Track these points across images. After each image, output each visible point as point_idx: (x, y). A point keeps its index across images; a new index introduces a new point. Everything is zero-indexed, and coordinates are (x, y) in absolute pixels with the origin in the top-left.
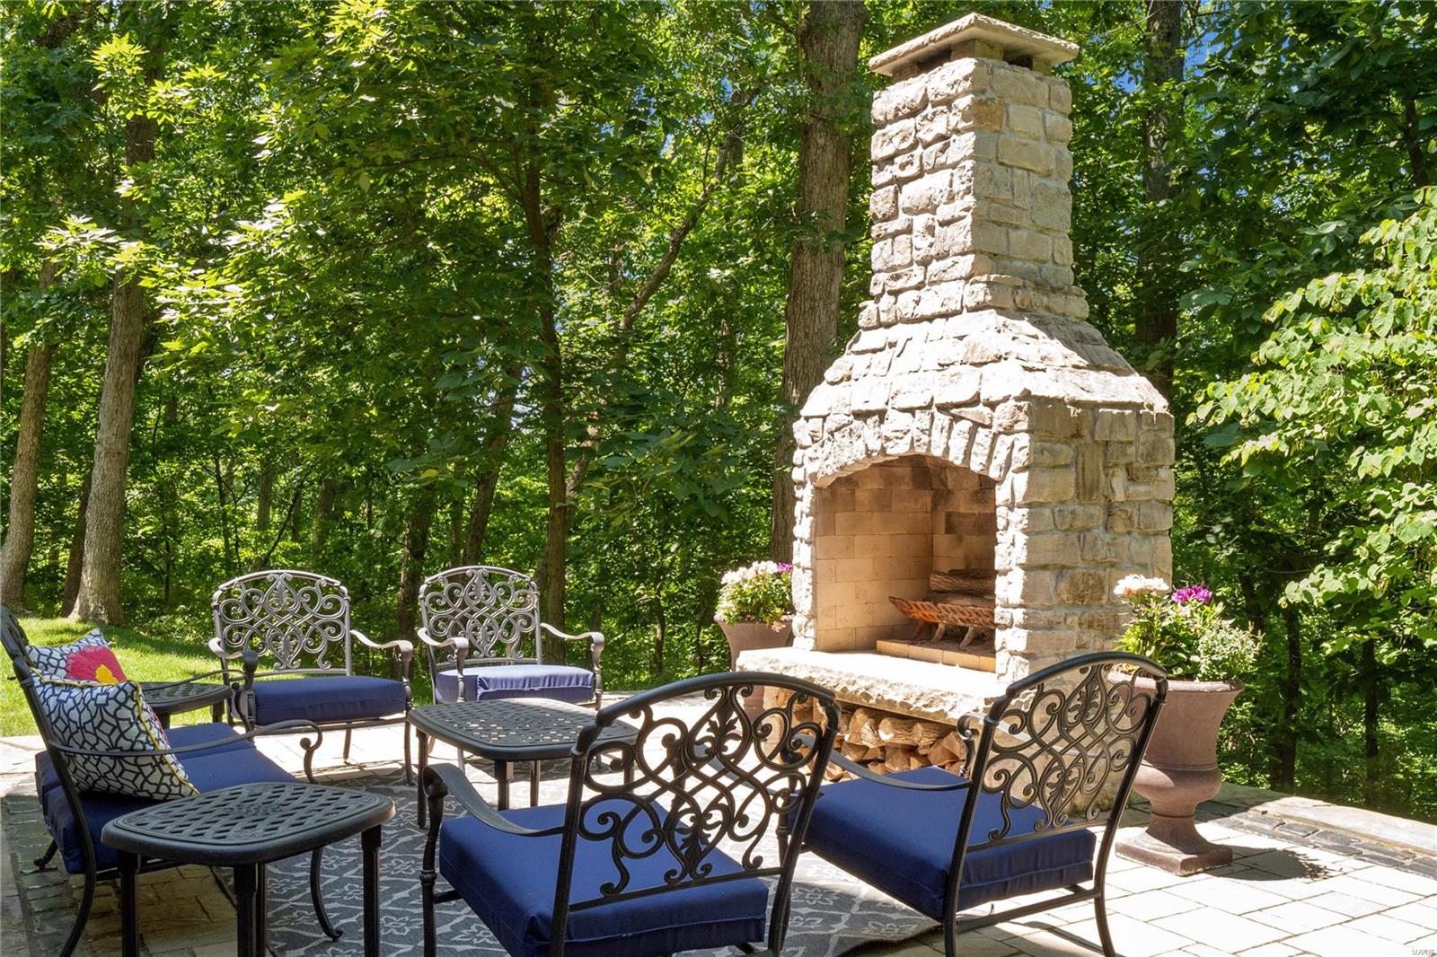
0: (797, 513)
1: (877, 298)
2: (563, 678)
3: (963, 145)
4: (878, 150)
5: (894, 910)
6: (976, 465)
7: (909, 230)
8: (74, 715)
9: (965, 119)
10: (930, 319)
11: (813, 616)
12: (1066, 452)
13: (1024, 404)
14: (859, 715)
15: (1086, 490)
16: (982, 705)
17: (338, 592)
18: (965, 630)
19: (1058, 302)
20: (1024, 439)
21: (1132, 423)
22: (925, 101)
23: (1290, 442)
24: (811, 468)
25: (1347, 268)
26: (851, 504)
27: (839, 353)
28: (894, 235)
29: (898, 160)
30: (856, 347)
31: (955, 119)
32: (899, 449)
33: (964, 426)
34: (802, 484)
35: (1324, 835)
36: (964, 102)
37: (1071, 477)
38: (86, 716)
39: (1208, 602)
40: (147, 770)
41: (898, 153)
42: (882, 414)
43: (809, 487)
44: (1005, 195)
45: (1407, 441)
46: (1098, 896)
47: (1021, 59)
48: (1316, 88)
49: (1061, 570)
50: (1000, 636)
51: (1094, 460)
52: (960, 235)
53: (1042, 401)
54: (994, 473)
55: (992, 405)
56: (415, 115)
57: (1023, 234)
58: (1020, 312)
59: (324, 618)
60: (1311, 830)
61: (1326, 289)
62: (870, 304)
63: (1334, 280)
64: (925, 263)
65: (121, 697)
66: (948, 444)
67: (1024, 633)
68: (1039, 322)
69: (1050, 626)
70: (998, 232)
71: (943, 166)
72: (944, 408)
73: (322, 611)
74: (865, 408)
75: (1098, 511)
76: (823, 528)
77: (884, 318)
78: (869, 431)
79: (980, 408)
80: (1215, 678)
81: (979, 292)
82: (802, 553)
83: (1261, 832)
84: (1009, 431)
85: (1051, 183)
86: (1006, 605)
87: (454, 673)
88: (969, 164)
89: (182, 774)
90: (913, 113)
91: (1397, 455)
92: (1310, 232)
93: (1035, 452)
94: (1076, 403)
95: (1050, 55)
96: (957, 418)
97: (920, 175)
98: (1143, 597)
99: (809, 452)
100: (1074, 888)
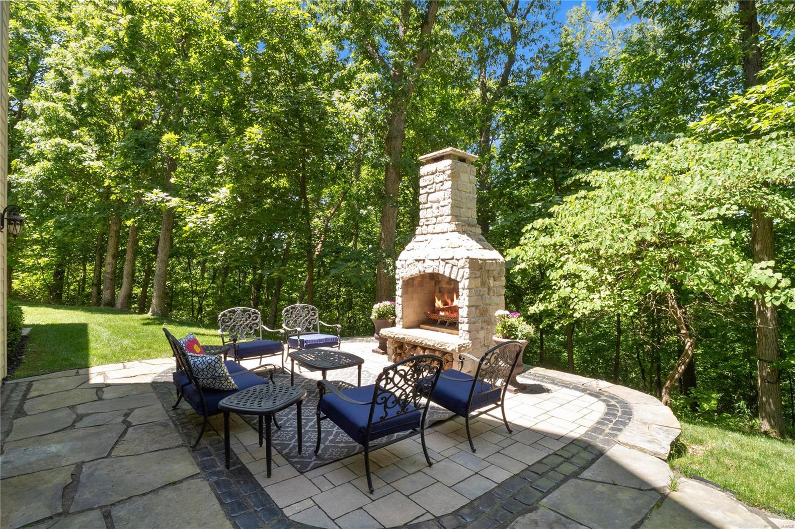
0: (397, 288)
1: (422, 226)
2: (329, 339)
3: (448, 184)
4: (422, 183)
5: (440, 409)
6: (453, 277)
7: (431, 207)
8: (200, 366)
9: (449, 177)
10: (438, 233)
11: (402, 318)
12: (478, 273)
13: (468, 260)
14: (419, 349)
15: (483, 284)
16: (457, 347)
17: (257, 313)
18: (446, 322)
19: (473, 229)
20: (467, 270)
21: (495, 265)
22: (436, 171)
23: (529, 265)
24: (402, 275)
25: (544, 218)
26: (413, 285)
27: (410, 241)
28: (427, 209)
29: (428, 187)
30: (415, 240)
31: (446, 177)
32: (429, 271)
33: (449, 266)
34: (399, 280)
35: (547, 379)
36: (449, 172)
37: (479, 280)
38: (204, 366)
39: (519, 317)
40: (223, 382)
41: (428, 185)
42: (424, 260)
43: (401, 280)
44: (459, 199)
45: (561, 267)
46: (502, 406)
47: (463, 160)
48: (531, 165)
49: (477, 307)
50: (460, 326)
51: (485, 275)
52: (447, 210)
53: (472, 259)
54: (458, 279)
55: (458, 260)
56: (270, 162)
57: (464, 210)
58: (464, 232)
59: (253, 322)
60: (543, 377)
61: (539, 223)
62: (419, 228)
63: (540, 221)
64: (436, 217)
65: (216, 360)
66: (445, 270)
67: (468, 325)
68: (469, 235)
69: (474, 323)
70: (457, 209)
71: (442, 190)
72: (443, 260)
73: (253, 320)
74: (419, 258)
75: (486, 289)
76: (405, 293)
77: (424, 232)
78: (420, 265)
79: (454, 260)
80: (523, 339)
81: (453, 227)
82: (399, 300)
83: (531, 379)
84: (463, 268)
85: (471, 195)
86: (462, 317)
87: (296, 338)
88: (450, 190)
89: (233, 382)
90: (433, 174)
91: (560, 272)
92: (532, 205)
93: (471, 274)
94: (481, 260)
95: (471, 159)
96: (447, 263)
97: (435, 192)
98: (503, 317)
99: (401, 270)
100: (496, 404)
